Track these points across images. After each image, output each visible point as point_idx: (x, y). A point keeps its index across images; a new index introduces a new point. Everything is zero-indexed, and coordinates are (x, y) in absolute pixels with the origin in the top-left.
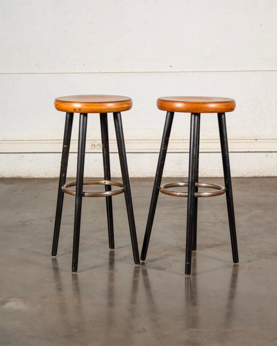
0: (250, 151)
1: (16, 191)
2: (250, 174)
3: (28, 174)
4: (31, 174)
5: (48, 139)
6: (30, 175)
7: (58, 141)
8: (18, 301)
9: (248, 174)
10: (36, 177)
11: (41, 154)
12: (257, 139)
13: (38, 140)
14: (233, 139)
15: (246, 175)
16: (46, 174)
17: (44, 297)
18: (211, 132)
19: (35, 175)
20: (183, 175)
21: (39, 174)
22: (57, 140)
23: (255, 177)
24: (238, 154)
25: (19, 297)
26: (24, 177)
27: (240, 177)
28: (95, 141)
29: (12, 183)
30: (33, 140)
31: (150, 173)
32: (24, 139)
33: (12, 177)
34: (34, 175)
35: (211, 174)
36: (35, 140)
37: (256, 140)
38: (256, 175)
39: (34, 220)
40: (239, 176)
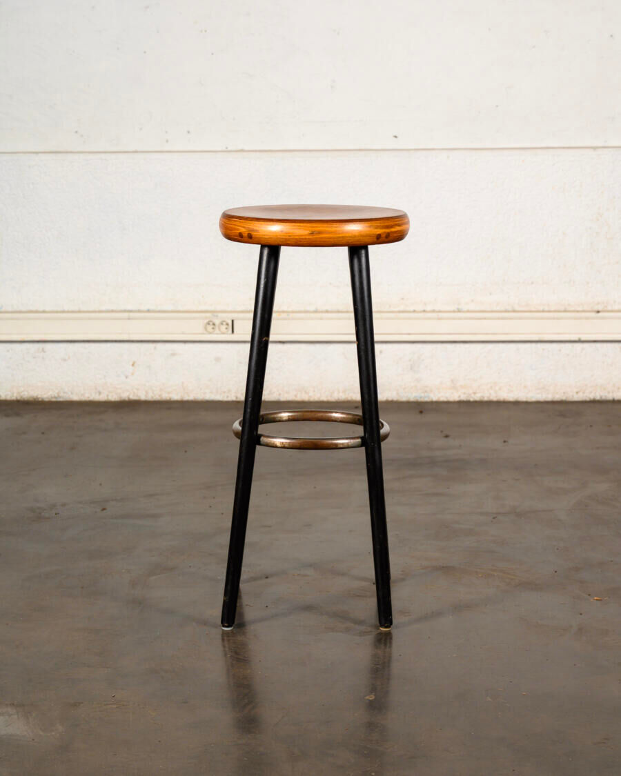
0: (583, 339)
1: (24, 433)
2: (584, 393)
3: (57, 391)
4: (64, 393)
5: (103, 308)
6: (62, 394)
7: (126, 315)
8: (10, 715)
9: (577, 393)
10: (75, 398)
11: (87, 345)
12: (600, 309)
13: (80, 312)
14: (543, 311)
15: (573, 396)
16: (100, 393)
17: (76, 705)
18: (491, 294)
19: (72, 393)
20: (423, 395)
21: (82, 392)
22: (125, 311)
23: (594, 402)
24: (554, 345)
25: (13, 704)
26: (47, 400)
27: (559, 400)
28: (216, 314)
29: (18, 414)
30: (68, 312)
31: (344, 391)
32: (47, 309)
33: (19, 398)
34: (70, 393)
35: (490, 394)
36: (73, 312)
37: (598, 312)
38: (598, 395)
39: (64, 505)
40: (558, 397)
